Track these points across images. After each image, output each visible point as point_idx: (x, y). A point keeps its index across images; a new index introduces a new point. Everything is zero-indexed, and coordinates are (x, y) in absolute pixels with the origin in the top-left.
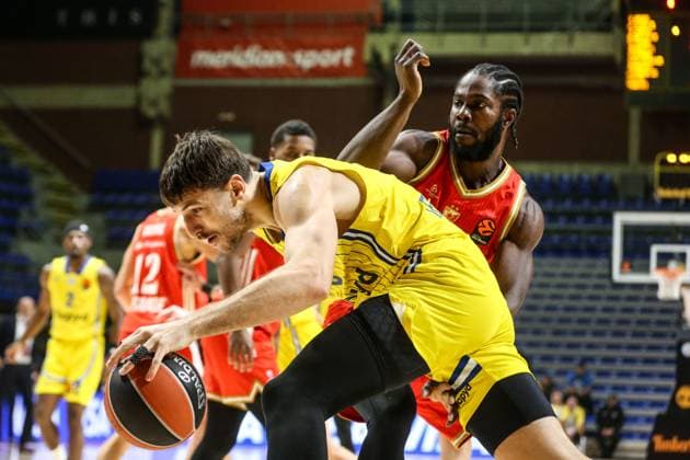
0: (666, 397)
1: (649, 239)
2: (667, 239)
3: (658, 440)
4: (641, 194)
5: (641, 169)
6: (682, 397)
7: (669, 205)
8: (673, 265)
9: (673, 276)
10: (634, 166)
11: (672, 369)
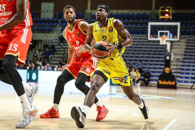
0: (162, 70)
1: (157, 29)
2: (162, 29)
3: (160, 81)
4: (155, 18)
5: (155, 11)
6: (166, 70)
7: (163, 20)
8: (164, 36)
9: (164, 39)
10: (153, 10)
11: (164, 63)
